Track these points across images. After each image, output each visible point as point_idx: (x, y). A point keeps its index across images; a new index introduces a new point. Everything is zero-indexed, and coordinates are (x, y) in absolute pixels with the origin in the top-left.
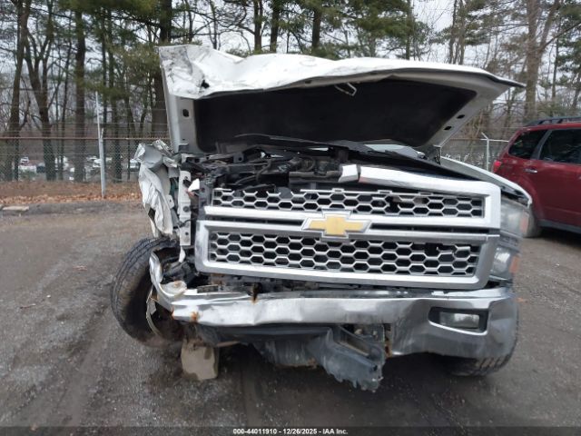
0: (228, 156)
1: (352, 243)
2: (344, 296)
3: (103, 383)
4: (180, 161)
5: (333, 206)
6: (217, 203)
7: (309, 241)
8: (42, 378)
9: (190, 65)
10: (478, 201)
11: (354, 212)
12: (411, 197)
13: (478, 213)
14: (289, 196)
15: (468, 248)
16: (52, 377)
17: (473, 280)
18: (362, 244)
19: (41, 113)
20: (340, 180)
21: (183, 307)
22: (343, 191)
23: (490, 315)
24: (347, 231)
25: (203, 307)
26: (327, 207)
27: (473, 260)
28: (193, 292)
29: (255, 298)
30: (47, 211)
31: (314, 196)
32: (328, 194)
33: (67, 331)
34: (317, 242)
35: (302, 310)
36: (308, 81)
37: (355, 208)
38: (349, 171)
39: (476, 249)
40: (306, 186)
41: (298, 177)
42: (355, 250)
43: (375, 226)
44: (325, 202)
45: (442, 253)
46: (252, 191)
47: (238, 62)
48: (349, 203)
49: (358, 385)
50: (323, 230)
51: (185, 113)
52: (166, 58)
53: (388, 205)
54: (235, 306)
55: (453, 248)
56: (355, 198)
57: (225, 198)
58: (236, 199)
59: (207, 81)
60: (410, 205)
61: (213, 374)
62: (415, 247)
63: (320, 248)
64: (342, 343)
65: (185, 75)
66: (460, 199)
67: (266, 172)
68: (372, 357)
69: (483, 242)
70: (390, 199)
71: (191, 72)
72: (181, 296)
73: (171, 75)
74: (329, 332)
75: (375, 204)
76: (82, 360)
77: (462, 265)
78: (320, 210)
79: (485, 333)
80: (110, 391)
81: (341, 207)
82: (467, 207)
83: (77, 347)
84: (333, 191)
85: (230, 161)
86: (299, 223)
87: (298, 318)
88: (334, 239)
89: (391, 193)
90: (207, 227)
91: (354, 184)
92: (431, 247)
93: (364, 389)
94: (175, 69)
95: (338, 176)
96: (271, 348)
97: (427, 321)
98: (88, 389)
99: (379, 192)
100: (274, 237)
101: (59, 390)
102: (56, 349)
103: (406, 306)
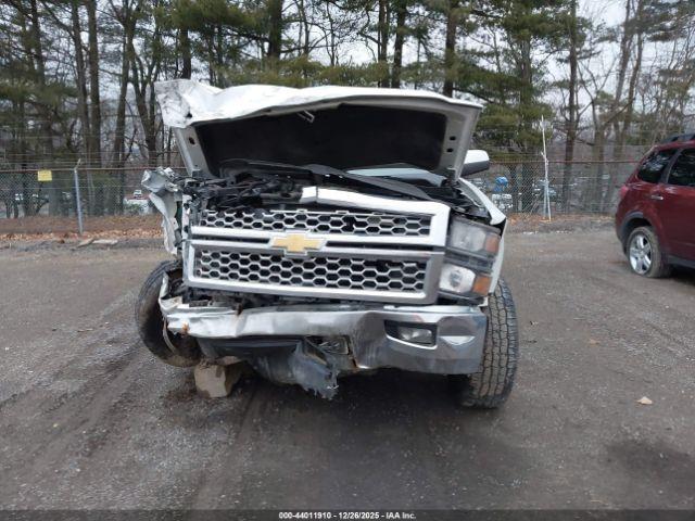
0: (222, 180)
1: (313, 260)
2: (309, 310)
3: (127, 395)
4: (183, 186)
5: (297, 226)
6: (204, 224)
7: (276, 258)
8: (76, 389)
9: (180, 98)
10: (426, 220)
11: (315, 231)
12: (365, 217)
13: (426, 232)
14: (261, 217)
15: (414, 265)
16: (86, 388)
17: (420, 295)
18: (321, 260)
19: (147, 141)
20: (301, 201)
21: (177, 320)
22: (306, 211)
23: (438, 330)
24: (306, 248)
25: (193, 320)
26: (292, 226)
27: (421, 276)
28: (186, 306)
29: (239, 313)
30: (135, 245)
31: (282, 216)
32: (293, 214)
33: (112, 352)
34: (283, 259)
35: (274, 324)
36: (269, 110)
37: (316, 227)
38: (309, 193)
39: (422, 266)
40: (276, 207)
41: (269, 199)
42: (314, 266)
43: (330, 244)
44: (289, 222)
45: (392, 269)
46: (231, 212)
47: (216, 95)
48: (311, 223)
49: (318, 393)
50: (285, 247)
51: (192, 141)
52: (160, 93)
53: (345, 224)
54: (221, 320)
55: (400, 264)
56: (316, 218)
57: (211, 219)
58: (218, 220)
59: (192, 112)
60: (364, 224)
61: (223, 392)
62: (368, 264)
63: (286, 264)
64: (310, 355)
65: (176, 107)
66: (409, 219)
67: (246, 195)
68: (329, 366)
69: (427, 258)
70: (347, 219)
71: (180, 105)
72: (175, 310)
73: (166, 107)
74: (299, 345)
75: (334, 223)
76: (116, 376)
77: (411, 281)
78: (286, 229)
79: (435, 347)
80: (130, 401)
81: (303, 226)
82: (416, 226)
83: (115, 367)
84: (298, 211)
85: (223, 184)
86: (265, 241)
87: (270, 330)
88: (296, 256)
89: (348, 213)
90: (194, 246)
91: (314, 205)
92: (381, 264)
93: (324, 397)
94: (169, 101)
95: (299, 197)
96: (264, 364)
97: (384, 335)
98: (112, 398)
99: (337, 212)
100: (247, 254)
101: (87, 398)
102: (96, 367)
103: (358, 319)
